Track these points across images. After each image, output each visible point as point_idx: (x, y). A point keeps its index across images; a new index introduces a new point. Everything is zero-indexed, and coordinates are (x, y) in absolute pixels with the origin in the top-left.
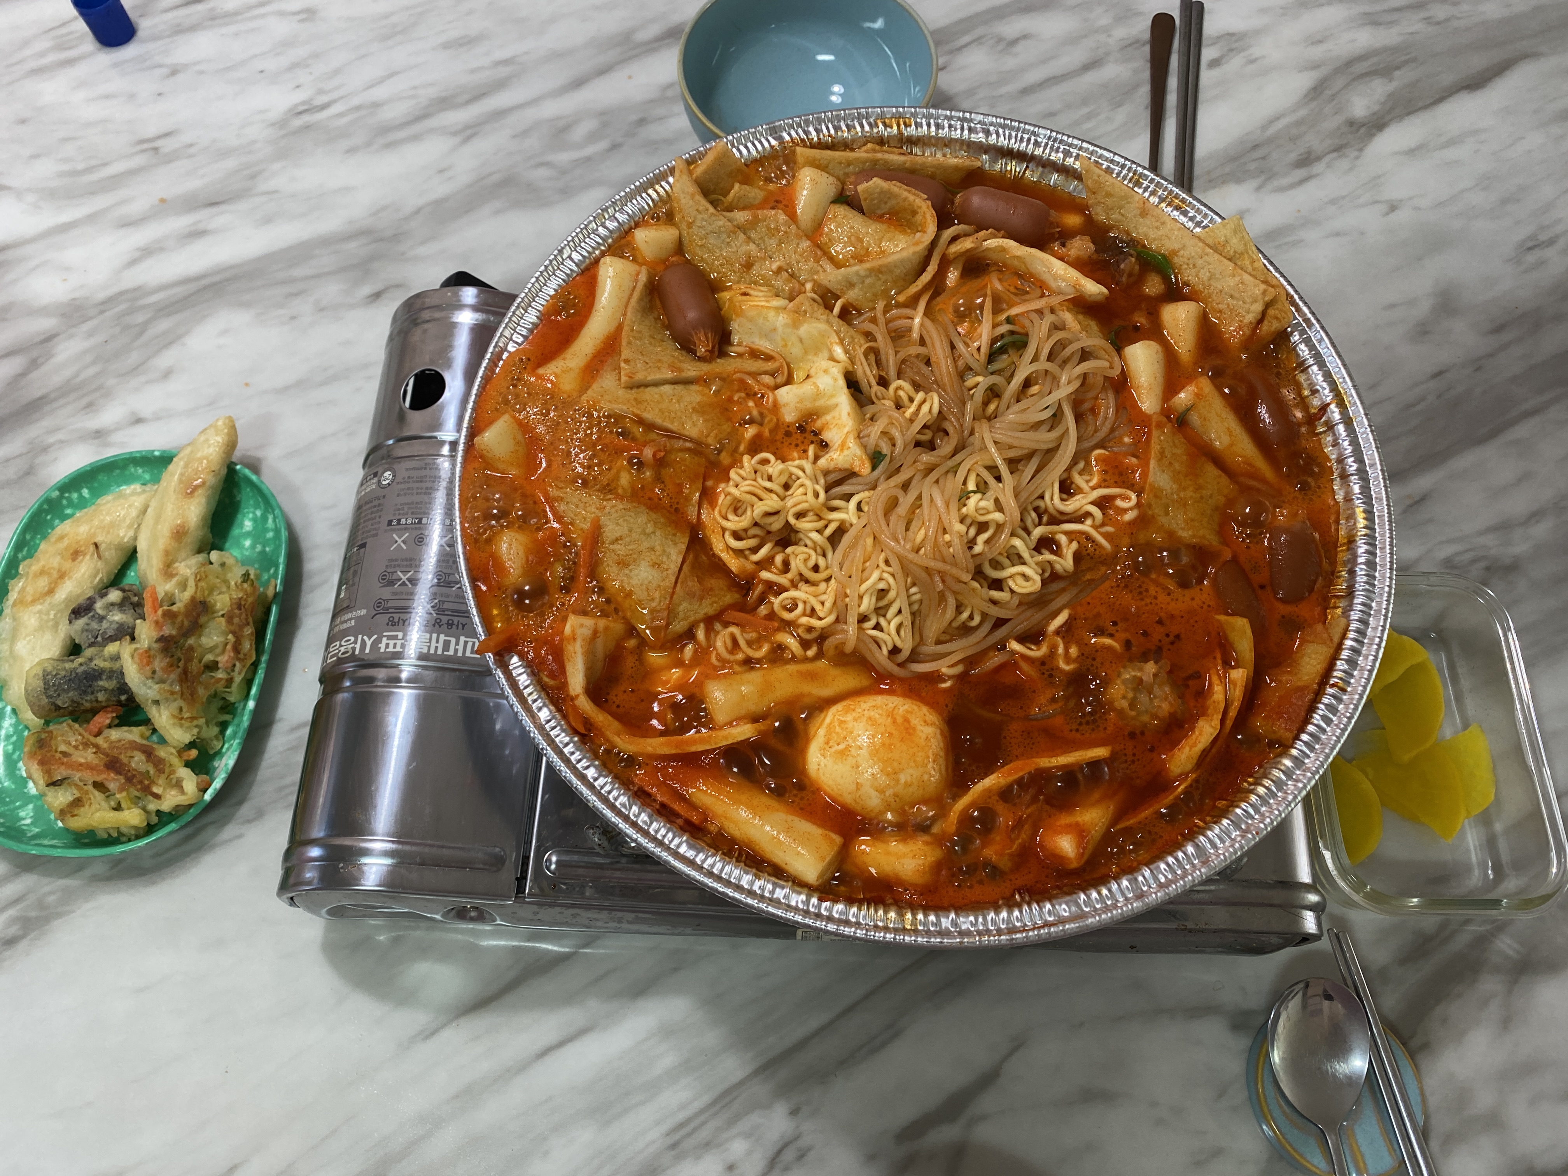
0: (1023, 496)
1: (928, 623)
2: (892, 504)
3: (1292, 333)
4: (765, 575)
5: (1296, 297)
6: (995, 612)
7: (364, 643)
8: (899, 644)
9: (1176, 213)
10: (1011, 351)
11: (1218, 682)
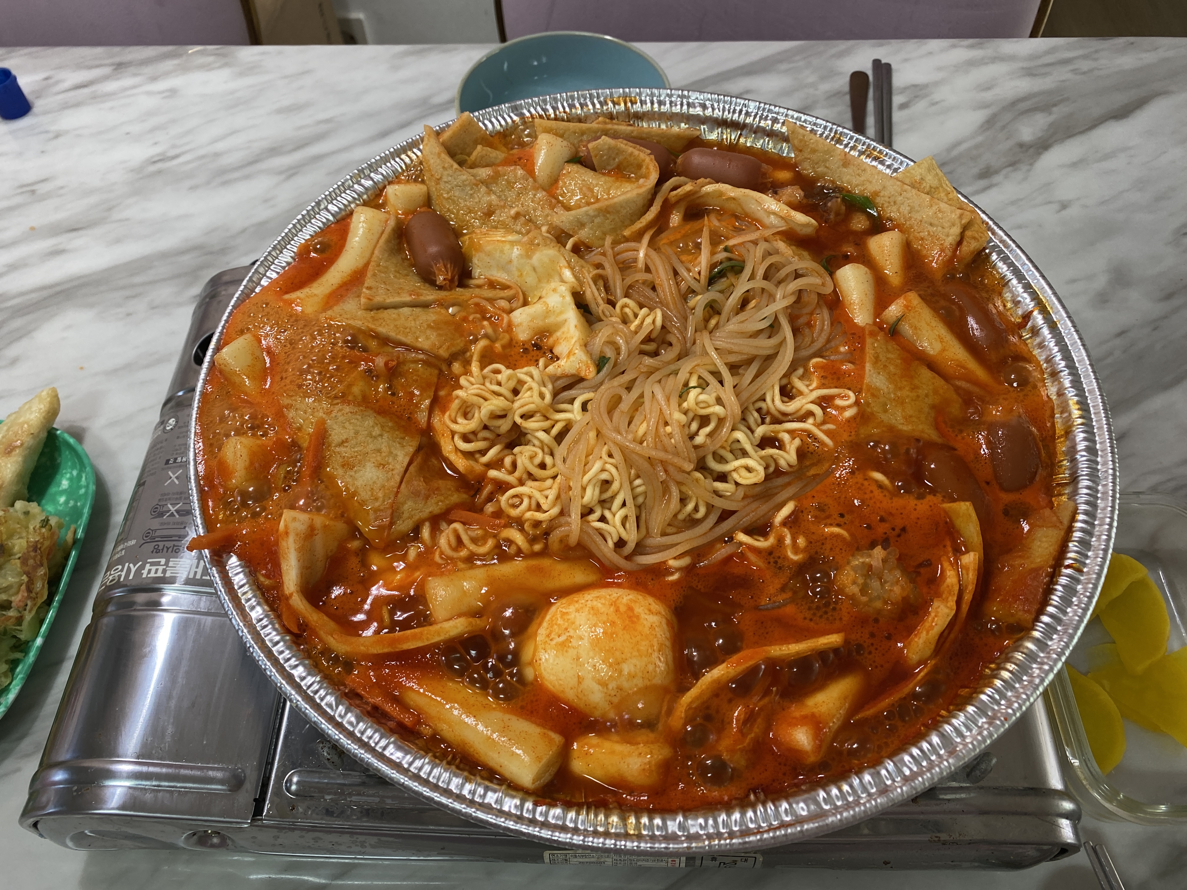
0: (745, 395)
1: (654, 515)
2: (615, 403)
3: (990, 253)
4: (493, 473)
5: (991, 223)
6: (720, 503)
7: (129, 569)
8: (624, 535)
9: (874, 163)
10: (729, 275)
11: (950, 568)
